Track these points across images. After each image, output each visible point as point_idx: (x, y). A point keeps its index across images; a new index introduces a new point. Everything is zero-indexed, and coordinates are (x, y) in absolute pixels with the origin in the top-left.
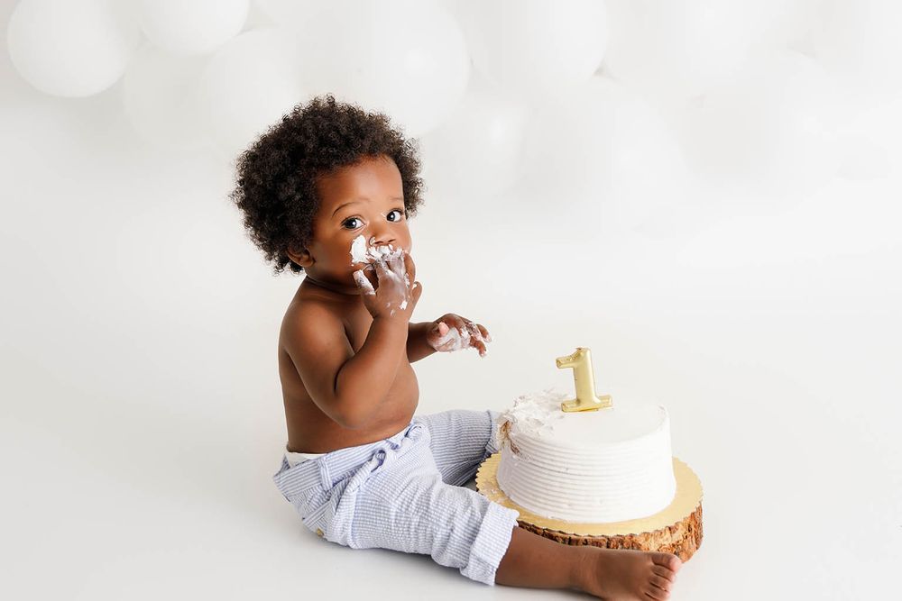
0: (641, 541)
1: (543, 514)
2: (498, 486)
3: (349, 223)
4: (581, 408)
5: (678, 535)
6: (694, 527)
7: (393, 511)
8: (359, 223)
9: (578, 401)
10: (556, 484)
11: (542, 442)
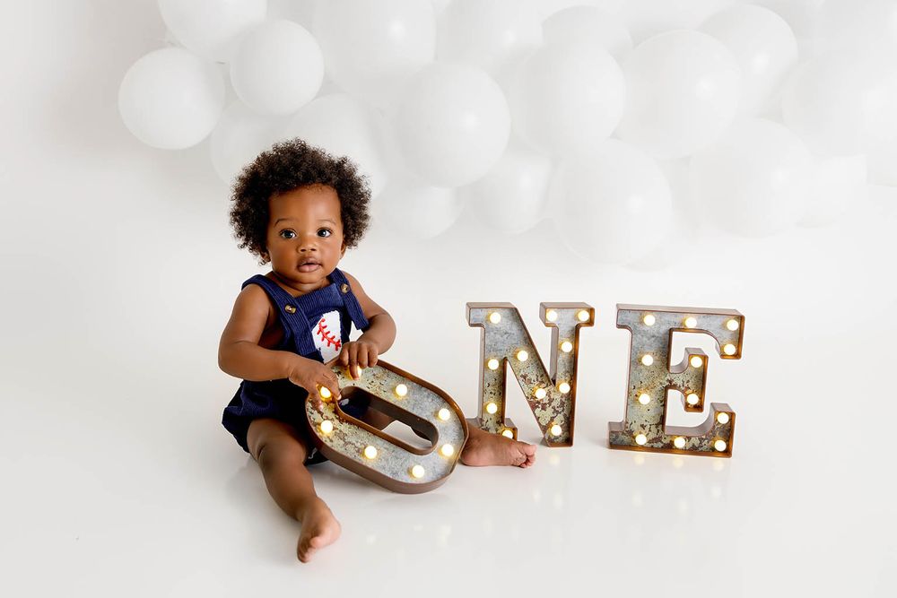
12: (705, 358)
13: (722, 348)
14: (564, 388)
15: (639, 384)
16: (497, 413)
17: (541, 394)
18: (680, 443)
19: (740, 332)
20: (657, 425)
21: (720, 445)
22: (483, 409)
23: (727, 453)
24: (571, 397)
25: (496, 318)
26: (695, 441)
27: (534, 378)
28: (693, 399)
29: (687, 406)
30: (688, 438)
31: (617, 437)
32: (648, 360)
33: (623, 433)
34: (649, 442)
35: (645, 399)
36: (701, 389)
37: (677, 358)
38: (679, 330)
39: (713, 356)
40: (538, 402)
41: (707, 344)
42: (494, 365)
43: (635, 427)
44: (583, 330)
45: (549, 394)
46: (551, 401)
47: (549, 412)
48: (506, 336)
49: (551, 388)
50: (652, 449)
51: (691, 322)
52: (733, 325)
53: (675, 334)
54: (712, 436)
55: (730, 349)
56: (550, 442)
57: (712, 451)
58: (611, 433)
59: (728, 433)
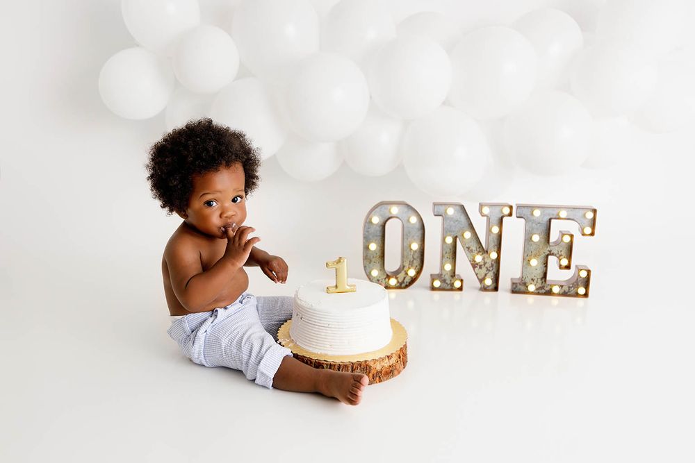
0: (371, 364)
1: (316, 351)
2: (290, 337)
3: (209, 203)
4: (338, 290)
5: (393, 361)
6: (402, 356)
7: (223, 345)
8: (215, 204)
9: (336, 286)
10: (323, 334)
11: (315, 310)
12: (572, 236)
13: (583, 230)
14: (494, 255)
15: (530, 254)
16: (452, 270)
17: (479, 259)
18: (556, 289)
19: (594, 220)
20: (542, 279)
21: (582, 291)
22: (442, 268)
23: (586, 295)
24: (498, 261)
25: (451, 211)
26: (566, 288)
27: (474, 249)
28: (565, 262)
29: (560, 267)
30: (562, 286)
31: (516, 286)
32: (536, 238)
33: (520, 284)
34: (537, 289)
35: (534, 262)
36: (569, 256)
37: (554, 237)
38: (555, 218)
39: (577, 235)
40: (477, 264)
41: (573, 227)
42: (449, 240)
43: (528, 280)
44: (505, 219)
45: (483, 259)
46: (485, 263)
47: (484, 270)
48: (456, 223)
49: (486, 255)
50: (538, 294)
51: (563, 214)
52: (590, 215)
53: (552, 221)
54: (576, 285)
55: (588, 230)
56: (485, 289)
57: (577, 295)
58: (513, 284)
59: (587, 283)
